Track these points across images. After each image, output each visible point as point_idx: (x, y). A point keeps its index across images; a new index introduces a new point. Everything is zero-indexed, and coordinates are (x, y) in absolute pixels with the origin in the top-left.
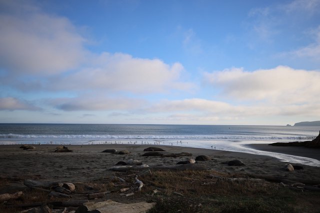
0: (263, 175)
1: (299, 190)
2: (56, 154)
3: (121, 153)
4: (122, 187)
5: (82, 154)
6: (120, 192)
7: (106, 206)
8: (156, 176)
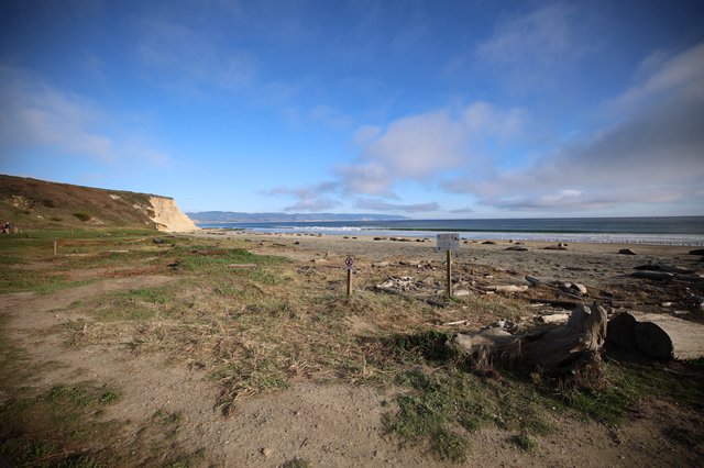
4: (662, 300)
6: (663, 306)
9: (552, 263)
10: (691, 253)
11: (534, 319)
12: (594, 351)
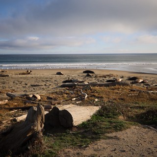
4: (72, 98)
5: (38, 76)
8: (95, 90)
9: (23, 83)
10: (84, 72)
11: (11, 120)
12: (38, 132)
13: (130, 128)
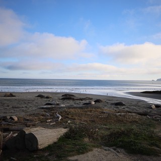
0: (137, 111)
1: (158, 120)
2: (5, 98)
3: (47, 98)
4: (48, 119)
6: (47, 122)
7: (37, 130)
8: (70, 112)
13: (92, 150)
